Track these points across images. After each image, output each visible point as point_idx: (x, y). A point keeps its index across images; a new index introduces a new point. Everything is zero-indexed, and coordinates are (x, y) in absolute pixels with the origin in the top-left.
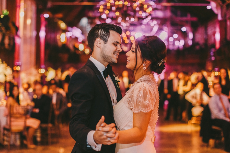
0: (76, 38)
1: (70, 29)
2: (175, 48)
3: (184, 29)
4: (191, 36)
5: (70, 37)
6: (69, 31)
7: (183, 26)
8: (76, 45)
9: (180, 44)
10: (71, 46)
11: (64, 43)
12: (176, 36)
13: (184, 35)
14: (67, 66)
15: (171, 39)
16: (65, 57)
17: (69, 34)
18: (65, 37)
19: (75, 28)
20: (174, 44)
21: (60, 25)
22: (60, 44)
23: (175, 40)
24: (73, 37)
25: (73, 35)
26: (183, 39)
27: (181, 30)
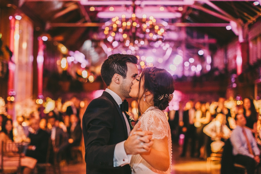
0: (79, 64)
1: (71, 53)
2: (192, 74)
3: (201, 53)
4: (209, 60)
5: (72, 62)
6: (70, 56)
7: (199, 49)
8: (79, 71)
9: (197, 69)
10: (73, 73)
11: (65, 70)
12: (192, 60)
13: (202, 59)
14: (70, 96)
15: (187, 64)
16: (67, 85)
17: (70, 59)
18: (66, 62)
19: (77, 52)
20: (190, 70)
21: (61, 49)
22: (60, 71)
23: (191, 65)
24: (76, 62)
25: (75, 60)
26: (200, 64)
27: (198, 54)
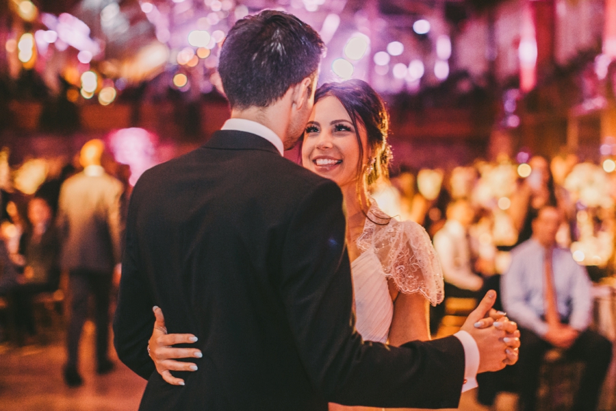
0: (72, 52)
1: (49, 19)
2: (395, 87)
3: (421, 27)
4: (443, 47)
5: (52, 46)
6: (45, 28)
7: (416, 16)
8: (71, 74)
9: (411, 74)
10: (50, 78)
11: (28, 66)
12: (396, 48)
13: (424, 44)
14: (41, 143)
15: (382, 59)
16: (33, 111)
17: (44, 38)
18: (31, 45)
19: (66, 17)
20: (390, 75)
21: (18, 6)
22: (14, 69)
23: (394, 60)
24: (61, 47)
25: (58, 38)
26: (417, 58)
27: (411, 29)
